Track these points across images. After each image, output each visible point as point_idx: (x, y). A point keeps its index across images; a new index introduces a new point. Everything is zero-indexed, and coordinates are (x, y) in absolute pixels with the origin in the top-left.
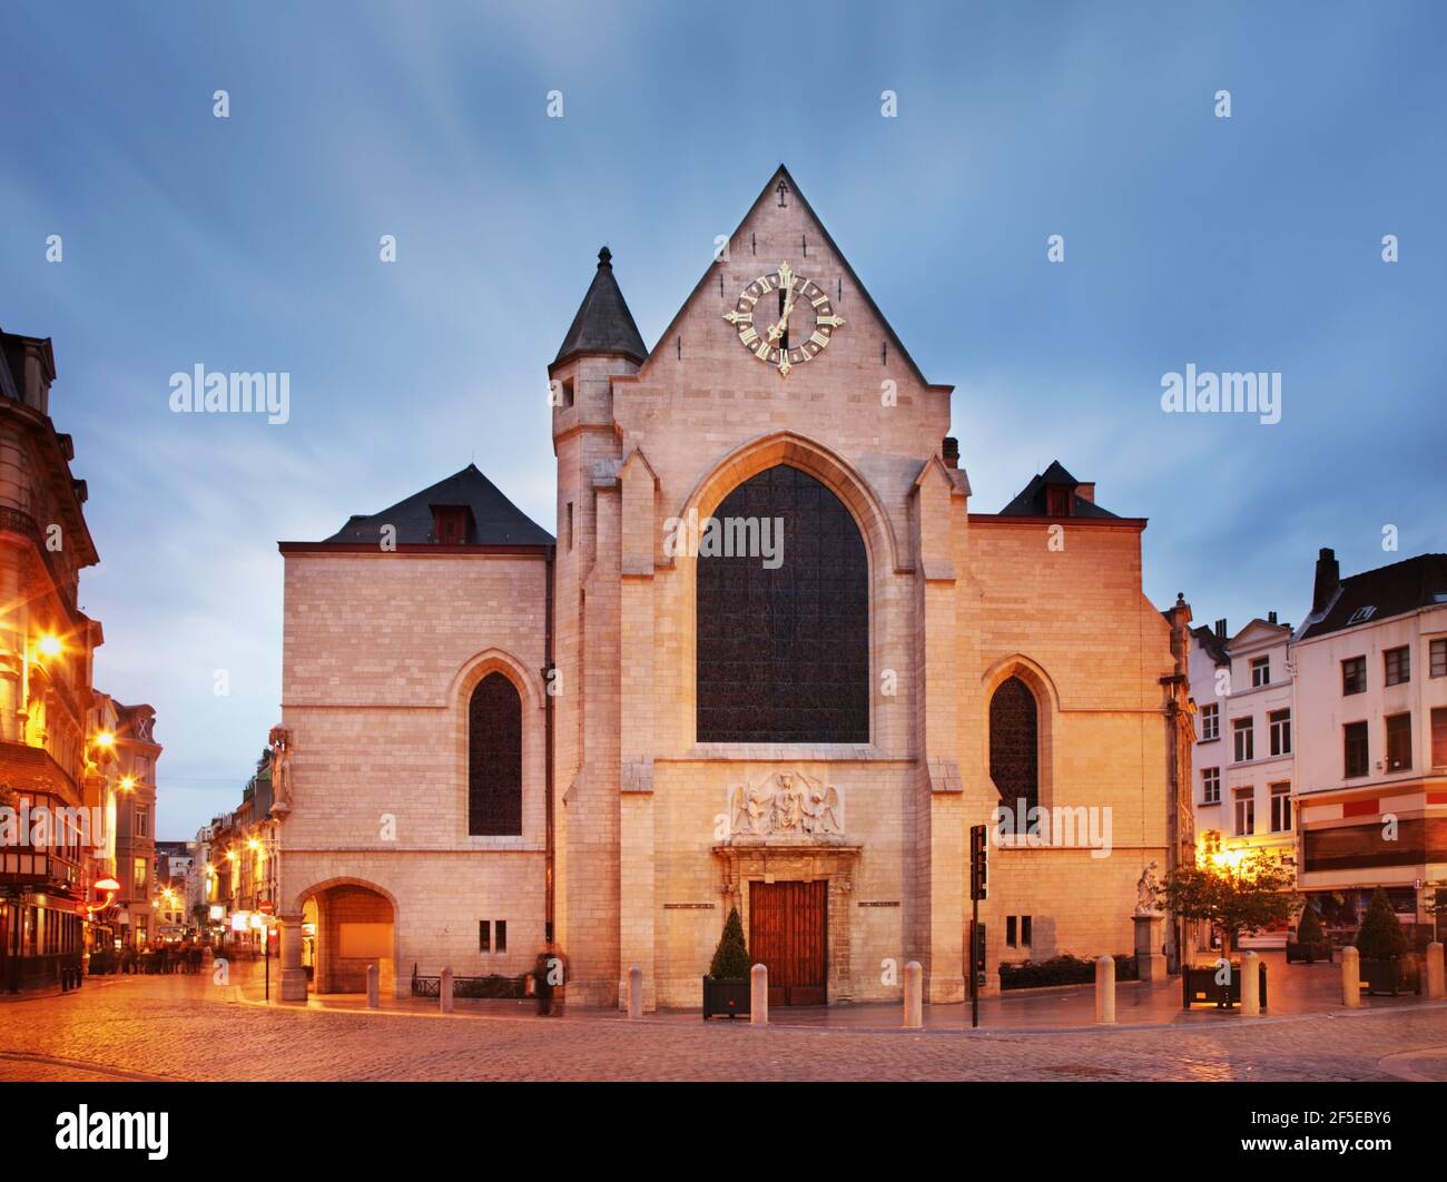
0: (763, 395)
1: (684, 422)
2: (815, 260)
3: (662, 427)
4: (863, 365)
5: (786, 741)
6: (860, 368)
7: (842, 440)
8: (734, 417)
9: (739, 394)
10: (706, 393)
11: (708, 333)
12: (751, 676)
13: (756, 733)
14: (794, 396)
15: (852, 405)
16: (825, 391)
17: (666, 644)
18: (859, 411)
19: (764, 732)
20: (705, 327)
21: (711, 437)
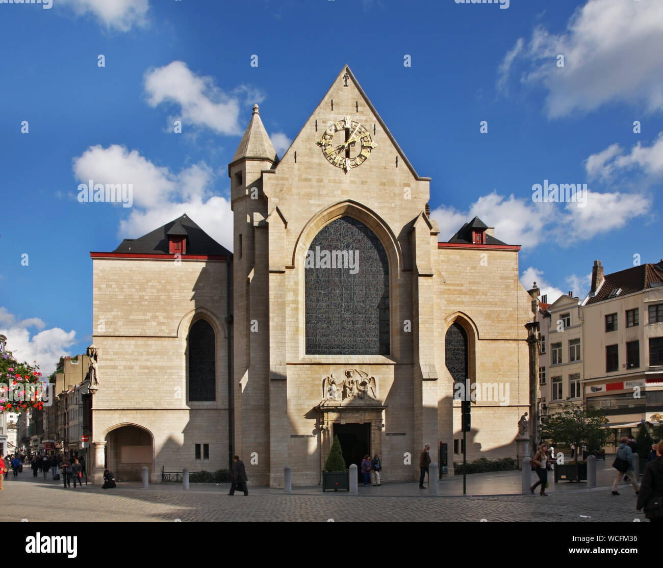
0: (338, 181)
1: (299, 194)
2: (363, 114)
3: (288, 197)
4: (387, 167)
5: (349, 354)
6: (385, 168)
7: (376, 205)
8: (324, 192)
9: (326, 181)
10: (309, 180)
11: (310, 149)
12: (332, 322)
13: (334, 350)
14: (353, 182)
15: (381, 187)
16: (368, 180)
17: (291, 305)
18: (385, 190)
19: (338, 350)
20: (308, 146)
21: (312, 202)
